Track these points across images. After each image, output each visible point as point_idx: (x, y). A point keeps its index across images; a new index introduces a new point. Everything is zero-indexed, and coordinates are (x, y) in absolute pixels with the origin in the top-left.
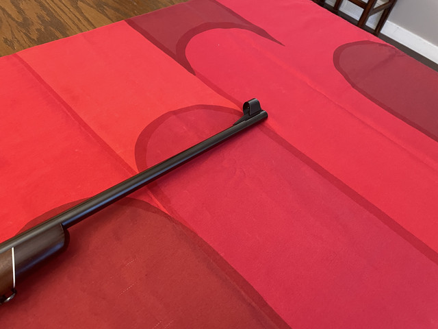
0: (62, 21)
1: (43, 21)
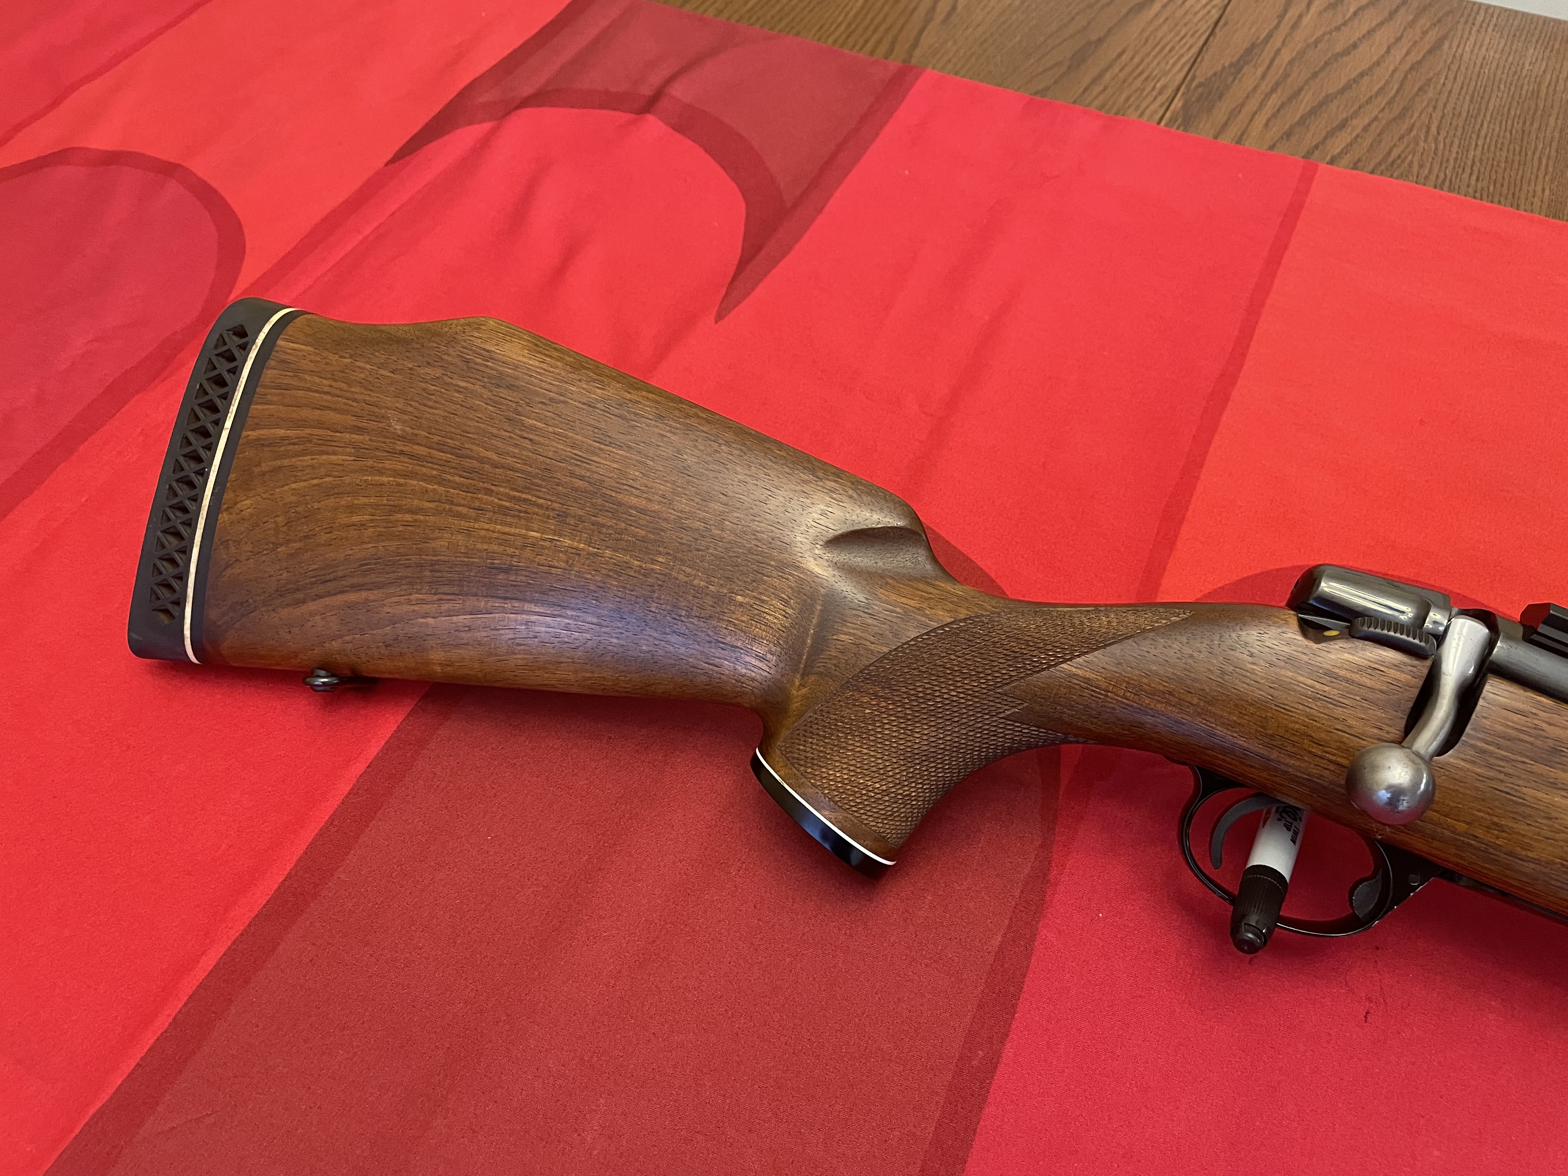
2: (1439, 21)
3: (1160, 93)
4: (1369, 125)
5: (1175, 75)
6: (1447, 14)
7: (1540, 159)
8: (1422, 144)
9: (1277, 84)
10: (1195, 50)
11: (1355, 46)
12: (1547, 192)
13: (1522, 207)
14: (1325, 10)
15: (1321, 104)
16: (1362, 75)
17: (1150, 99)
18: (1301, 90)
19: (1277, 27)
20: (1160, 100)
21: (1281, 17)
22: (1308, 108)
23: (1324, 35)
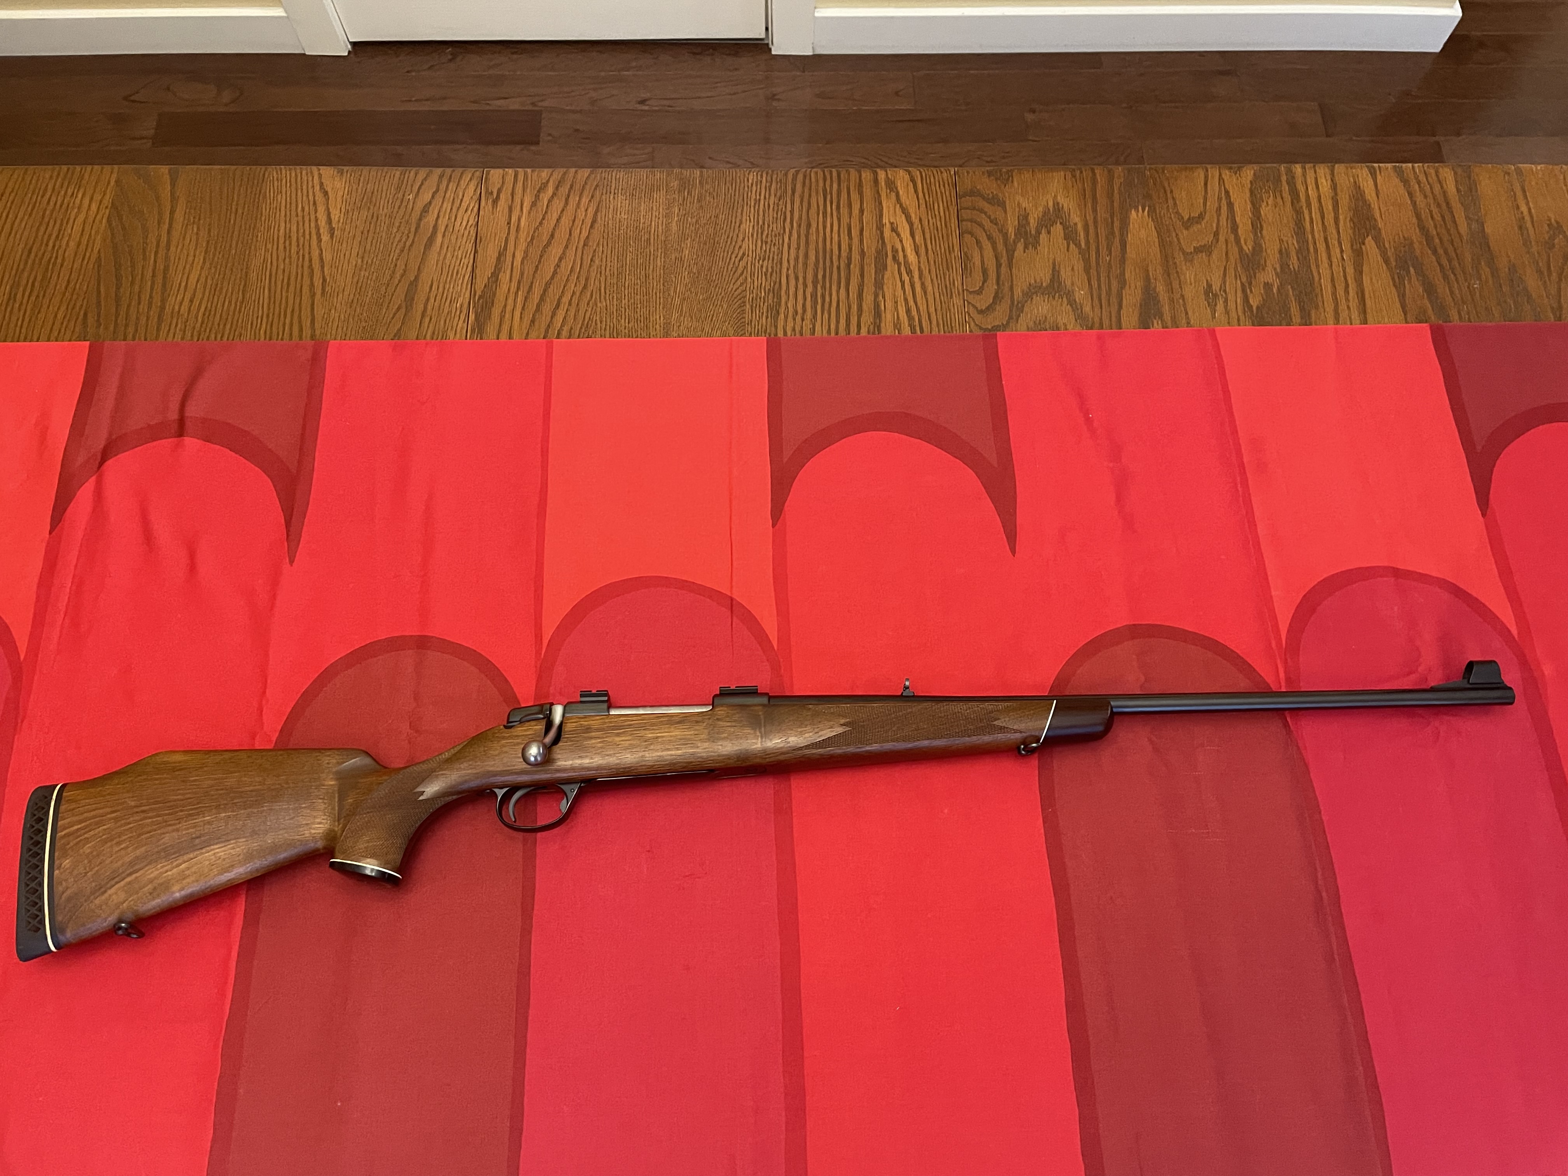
0: (1316, 278)
1: (1284, 266)
2: (592, 197)
3: (461, 312)
4: (571, 299)
5: (464, 295)
6: (595, 189)
7: (656, 294)
8: (599, 305)
9: (519, 282)
10: (470, 269)
11: (552, 236)
12: (662, 318)
13: (651, 336)
14: (531, 209)
15: (545, 291)
16: (560, 259)
17: (456, 319)
18: (532, 283)
19: (508, 234)
20: (462, 317)
21: (509, 223)
22: (539, 297)
23: (534, 232)
